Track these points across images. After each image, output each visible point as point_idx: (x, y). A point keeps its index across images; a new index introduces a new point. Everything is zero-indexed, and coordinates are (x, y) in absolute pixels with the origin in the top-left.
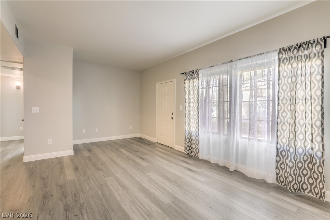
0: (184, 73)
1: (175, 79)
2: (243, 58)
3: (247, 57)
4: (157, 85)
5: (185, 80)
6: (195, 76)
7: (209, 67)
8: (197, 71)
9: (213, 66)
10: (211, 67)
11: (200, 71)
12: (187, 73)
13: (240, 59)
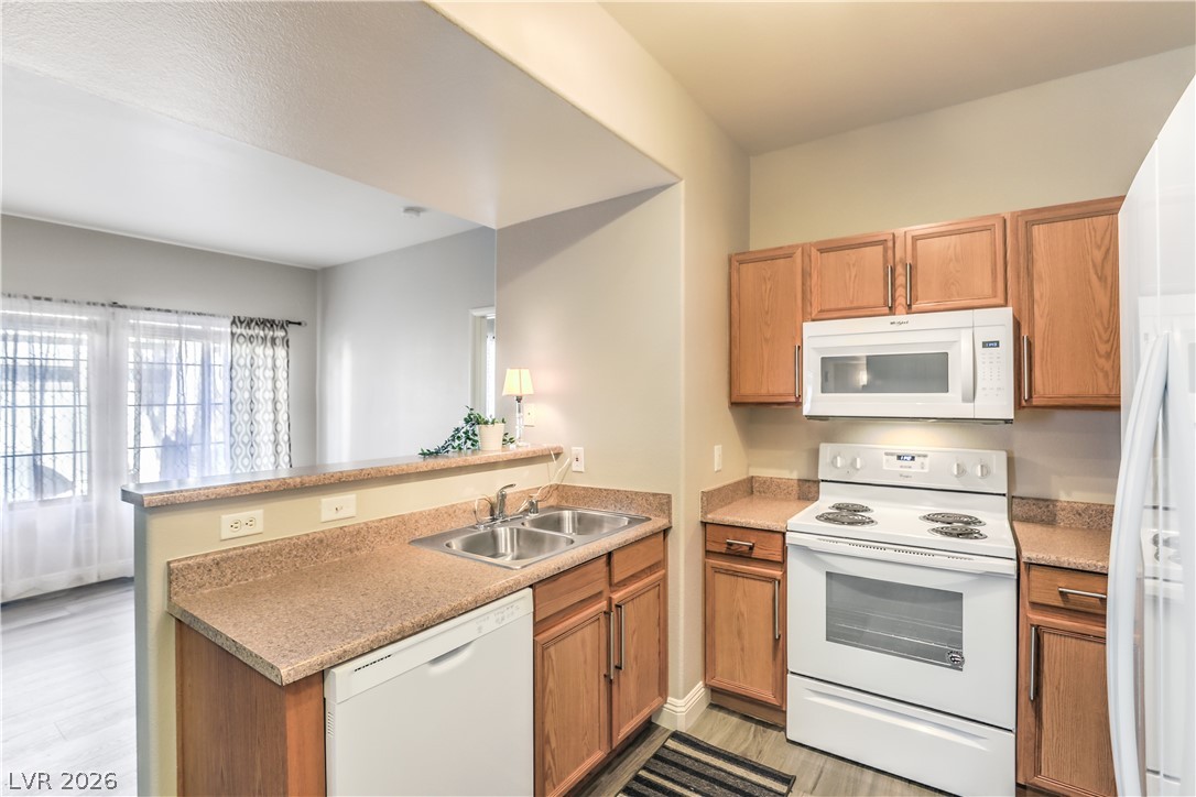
2: (159, 310)
3: (169, 311)
13: (149, 309)
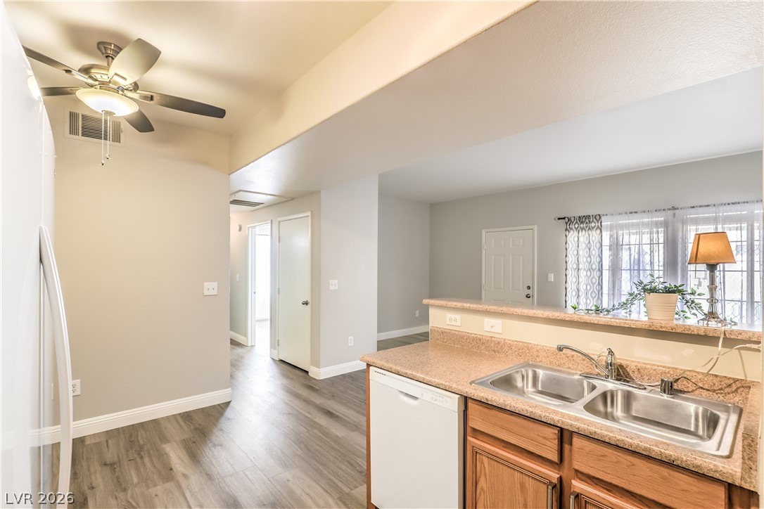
0: (564, 218)
1: (536, 226)
2: (700, 206)
3: (708, 206)
4: (484, 233)
5: (566, 230)
6: (593, 225)
7: (626, 213)
8: (598, 218)
9: (636, 212)
10: (631, 213)
11: (603, 219)
12: (573, 219)
13: (693, 207)
